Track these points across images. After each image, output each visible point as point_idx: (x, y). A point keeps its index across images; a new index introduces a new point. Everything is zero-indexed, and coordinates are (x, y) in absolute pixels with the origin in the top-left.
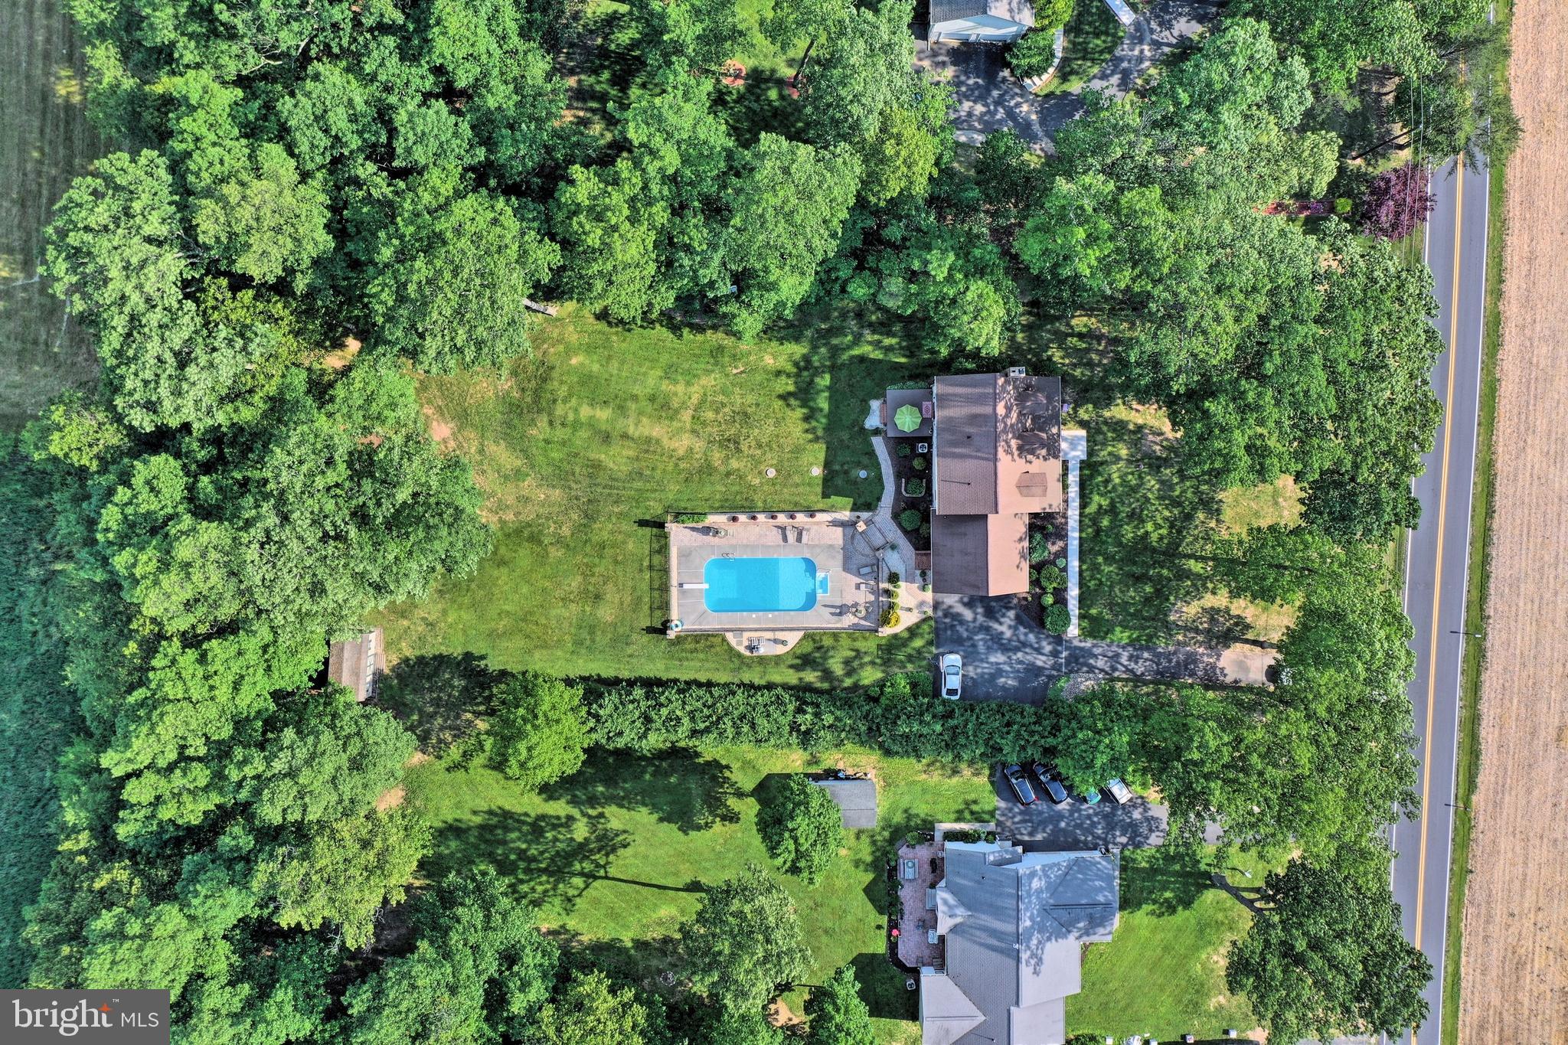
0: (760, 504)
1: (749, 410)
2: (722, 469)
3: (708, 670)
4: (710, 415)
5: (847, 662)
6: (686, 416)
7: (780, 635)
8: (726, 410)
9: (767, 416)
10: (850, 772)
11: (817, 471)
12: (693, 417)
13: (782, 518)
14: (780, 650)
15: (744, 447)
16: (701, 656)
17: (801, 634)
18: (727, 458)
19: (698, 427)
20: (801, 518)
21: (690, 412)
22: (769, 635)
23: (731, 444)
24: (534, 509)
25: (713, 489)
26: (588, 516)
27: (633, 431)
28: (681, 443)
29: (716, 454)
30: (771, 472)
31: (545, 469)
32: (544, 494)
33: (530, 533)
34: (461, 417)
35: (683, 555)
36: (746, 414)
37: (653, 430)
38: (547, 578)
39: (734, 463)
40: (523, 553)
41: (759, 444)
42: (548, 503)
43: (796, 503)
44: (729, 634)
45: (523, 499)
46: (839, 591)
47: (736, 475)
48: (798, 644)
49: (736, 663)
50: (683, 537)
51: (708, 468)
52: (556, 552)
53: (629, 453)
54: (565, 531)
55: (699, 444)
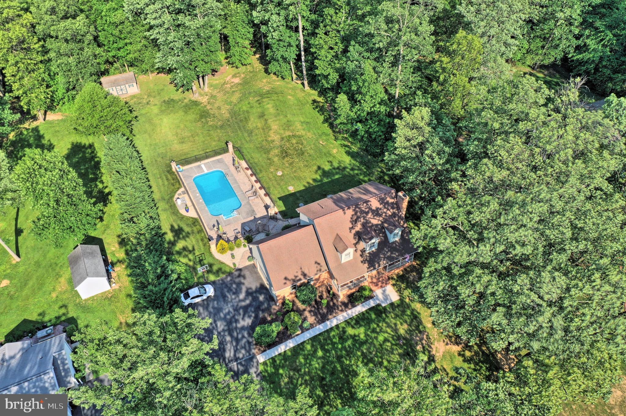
0: (260, 176)
1: (306, 154)
2: (270, 156)
3: (159, 189)
4: (294, 141)
5: (184, 249)
6: (288, 133)
7: (191, 208)
8: (301, 146)
9: (307, 161)
10: (113, 274)
11: (292, 189)
12: (289, 136)
13: (258, 185)
14: (183, 212)
15: (286, 159)
16: (166, 183)
17: (196, 216)
18: (277, 156)
19: (285, 139)
20: (262, 192)
21: (291, 134)
22: (189, 204)
23: (284, 154)
24: (216, 112)
25: (258, 157)
26: (222, 127)
27: (270, 121)
28: (274, 137)
29: (276, 151)
30: (280, 173)
31: (236, 108)
32: (225, 112)
33: (204, 115)
34: (245, 83)
35: (218, 161)
36: (303, 154)
37: (274, 126)
38: (185, 126)
39: (276, 159)
40: (194, 116)
41: (291, 164)
42: (221, 115)
43: (269, 188)
44: (182, 189)
45: (219, 108)
46: (228, 223)
47: (271, 162)
48: (188, 218)
49: (167, 198)
50: (228, 157)
51: (267, 151)
52: (199, 124)
53: (259, 125)
54: (211, 123)
55: (277, 143)
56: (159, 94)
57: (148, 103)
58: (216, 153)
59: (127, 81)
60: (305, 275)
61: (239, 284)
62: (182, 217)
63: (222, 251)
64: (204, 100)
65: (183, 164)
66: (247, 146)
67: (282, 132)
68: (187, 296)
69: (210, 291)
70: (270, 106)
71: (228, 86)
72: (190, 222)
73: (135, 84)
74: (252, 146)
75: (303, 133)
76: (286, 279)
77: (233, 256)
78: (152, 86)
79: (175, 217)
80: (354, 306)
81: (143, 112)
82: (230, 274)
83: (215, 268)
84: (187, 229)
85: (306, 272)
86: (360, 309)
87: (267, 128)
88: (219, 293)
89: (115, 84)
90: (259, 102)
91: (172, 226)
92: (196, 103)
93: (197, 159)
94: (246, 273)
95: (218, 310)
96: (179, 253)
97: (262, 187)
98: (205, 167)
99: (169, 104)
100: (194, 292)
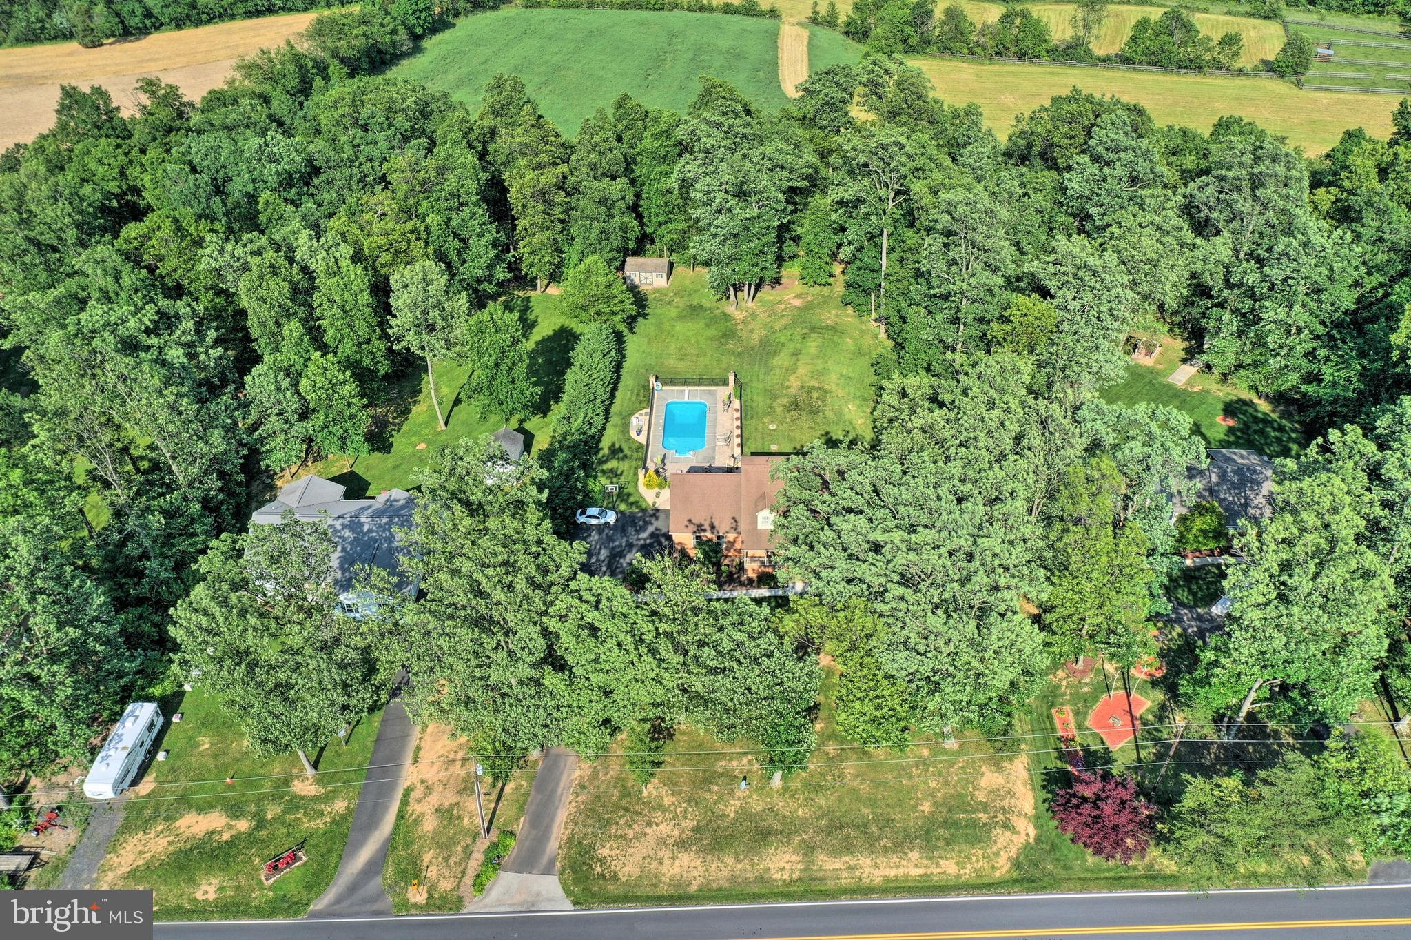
0: (748, 422)
1: (821, 414)
2: (775, 404)
3: (622, 402)
4: (815, 394)
5: (611, 470)
6: (814, 383)
7: (644, 433)
8: (820, 403)
11: (774, 448)
12: (813, 386)
13: (737, 432)
14: (633, 434)
15: (792, 413)
16: (634, 397)
17: (644, 442)
18: (783, 406)
19: (806, 389)
20: (738, 441)
21: (817, 385)
22: (645, 428)
23: (794, 406)
24: (745, 334)
25: (759, 401)
26: (740, 354)
27: (799, 363)
28: (794, 382)
29: (785, 401)
30: (773, 427)
31: (772, 337)
32: (755, 339)
33: (729, 334)
34: (808, 308)
35: (710, 392)
36: (817, 413)
37: (802, 370)
38: (697, 342)
39: (779, 410)
40: (715, 333)
41: (793, 421)
42: (748, 339)
43: (748, 439)
44: (648, 410)
45: (752, 331)
46: (676, 462)
47: (770, 411)
48: (635, 441)
49: (625, 413)
50: (723, 392)
51: (774, 397)
52: (715, 344)
53: (786, 364)
54: (729, 346)
55: (792, 391)
56: (690, 294)
57: (669, 303)
58: (713, 382)
59: (656, 269)
60: (712, 527)
61: (647, 523)
62: (629, 439)
63: (649, 485)
64: (739, 316)
65: (664, 384)
66: (755, 384)
67: (807, 379)
68: (583, 513)
69: (611, 518)
70: (814, 344)
71: (782, 306)
72: (634, 446)
73: (665, 275)
74: (761, 386)
75: (834, 387)
76: (690, 521)
77: (658, 495)
78: (687, 282)
79: (621, 436)
80: (759, 587)
81: (658, 312)
82: (644, 510)
83: (632, 499)
84: (626, 451)
85: (716, 524)
86: (764, 592)
87: (791, 370)
88: (620, 524)
89: (641, 268)
90: (804, 336)
91: (613, 445)
92: (727, 317)
93: (686, 383)
94: (662, 516)
95: (610, 539)
96: (604, 472)
97: (741, 436)
98: (687, 394)
99: (695, 310)
100: (593, 511)
